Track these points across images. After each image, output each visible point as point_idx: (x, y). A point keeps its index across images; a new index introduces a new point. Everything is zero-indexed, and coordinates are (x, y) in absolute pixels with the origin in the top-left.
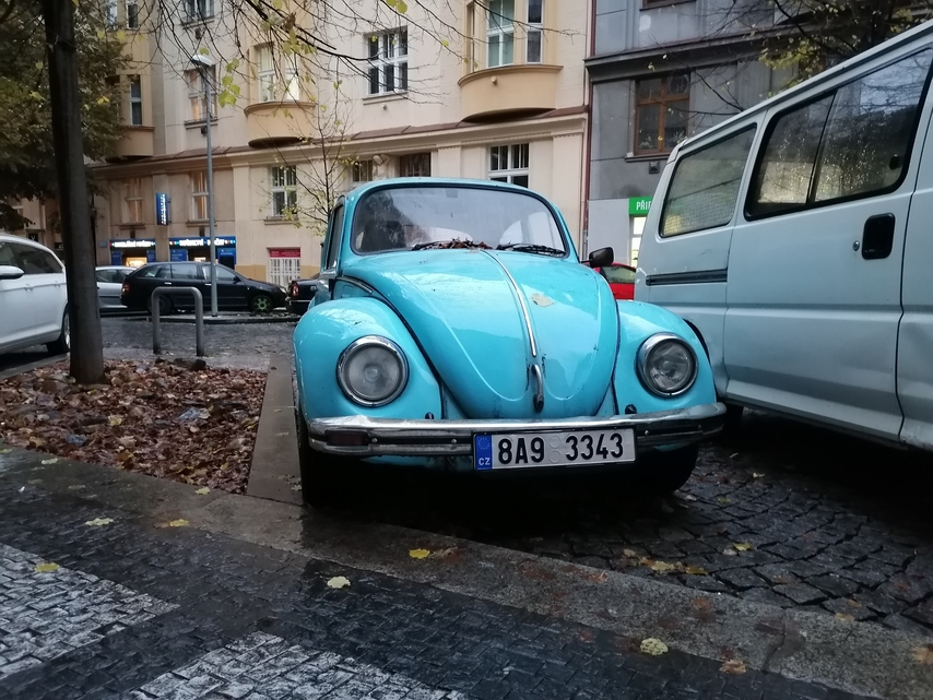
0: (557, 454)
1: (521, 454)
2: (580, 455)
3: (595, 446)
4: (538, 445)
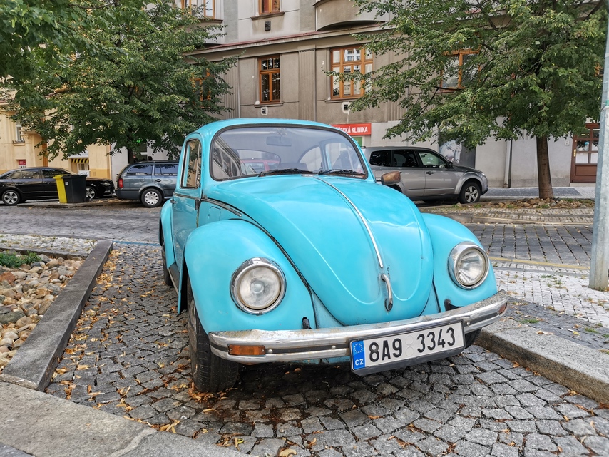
0: (411, 349)
1: (386, 353)
2: (426, 348)
3: (436, 340)
4: (397, 345)
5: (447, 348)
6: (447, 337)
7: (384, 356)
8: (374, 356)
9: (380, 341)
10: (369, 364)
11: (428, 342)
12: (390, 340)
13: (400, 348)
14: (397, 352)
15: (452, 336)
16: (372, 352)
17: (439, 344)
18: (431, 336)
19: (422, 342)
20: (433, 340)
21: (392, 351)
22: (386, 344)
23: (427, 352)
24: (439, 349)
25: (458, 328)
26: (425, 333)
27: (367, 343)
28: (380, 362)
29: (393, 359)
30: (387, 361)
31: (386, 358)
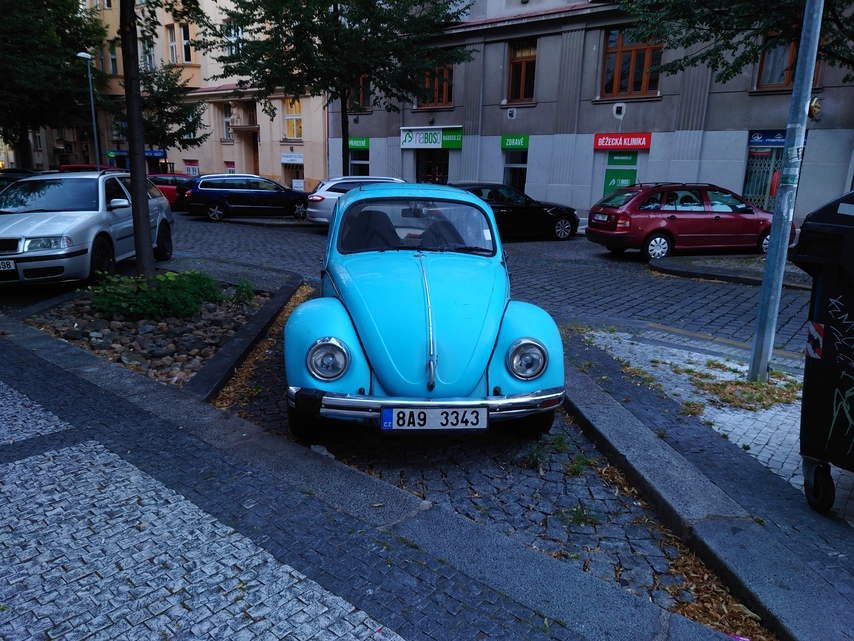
0: (435, 422)
1: (411, 421)
2: (449, 424)
3: (460, 418)
4: (422, 416)
5: (470, 426)
6: (471, 418)
7: (409, 423)
8: (401, 422)
9: (407, 412)
10: (395, 426)
11: (452, 419)
12: (416, 412)
13: (424, 419)
14: (422, 423)
15: (476, 417)
16: (399, 418)
17: (462, 422)
18: (455, 415)
19: (446, 418)
20: (456, 418)
21: (417, 421)
22: (412, 414)
23: (449, 426)
24: (461, 426)
25: (483, 413)
26: (450, 411)
27: (396, 411)
28: (405, 427)
29: (417, 427)
30: (411, 427)
31: (411, 425)
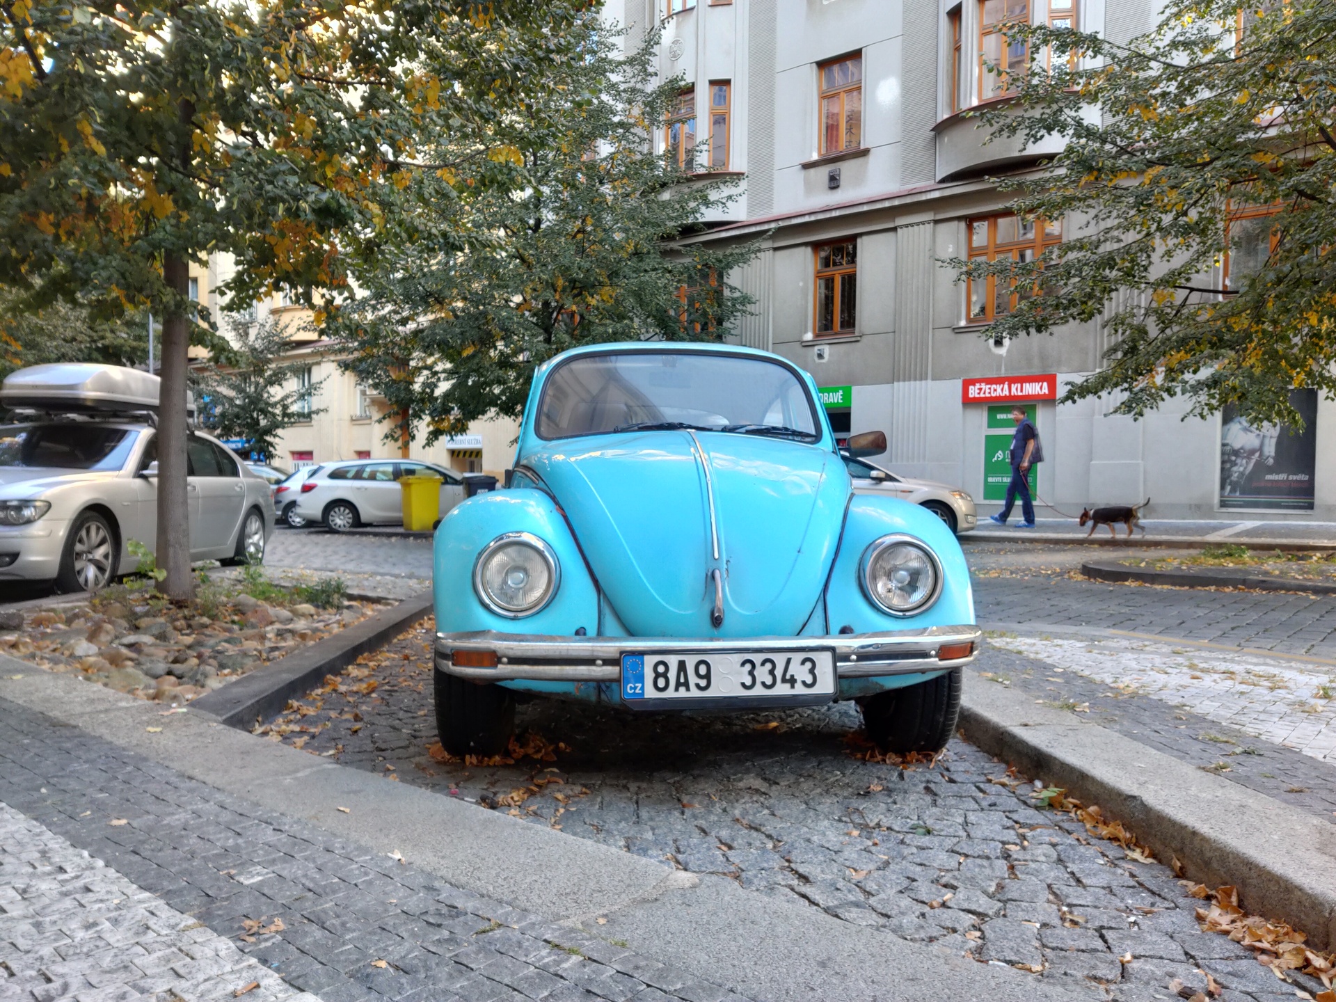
0: (728, 680)
1: (682, 680)
2: (758, 684)
3: (779, 673)
4: (703, 670)
5: (799, 690)
6: (800, 672)
7: (678, 685)
8: (661, 682)
9: (673, 661)
10: (650, 693)
12: (691, 661)
13: (708, 677)
14: (703, 683)
15: (812, 671)
16: (657, 675)
17: (784, 680)
18: (769, 666)
19: (751, 673)
20: (772, 672)
21: (693, 679)
22: (682, 666)
23: (758, 691)
24: (782, 690)
25: (824, 662)
26: (757, 658)
27: (650, 661)
28: (670, 693)
29: (695, 693)
30: (682, 693)
31: (682, 689)
